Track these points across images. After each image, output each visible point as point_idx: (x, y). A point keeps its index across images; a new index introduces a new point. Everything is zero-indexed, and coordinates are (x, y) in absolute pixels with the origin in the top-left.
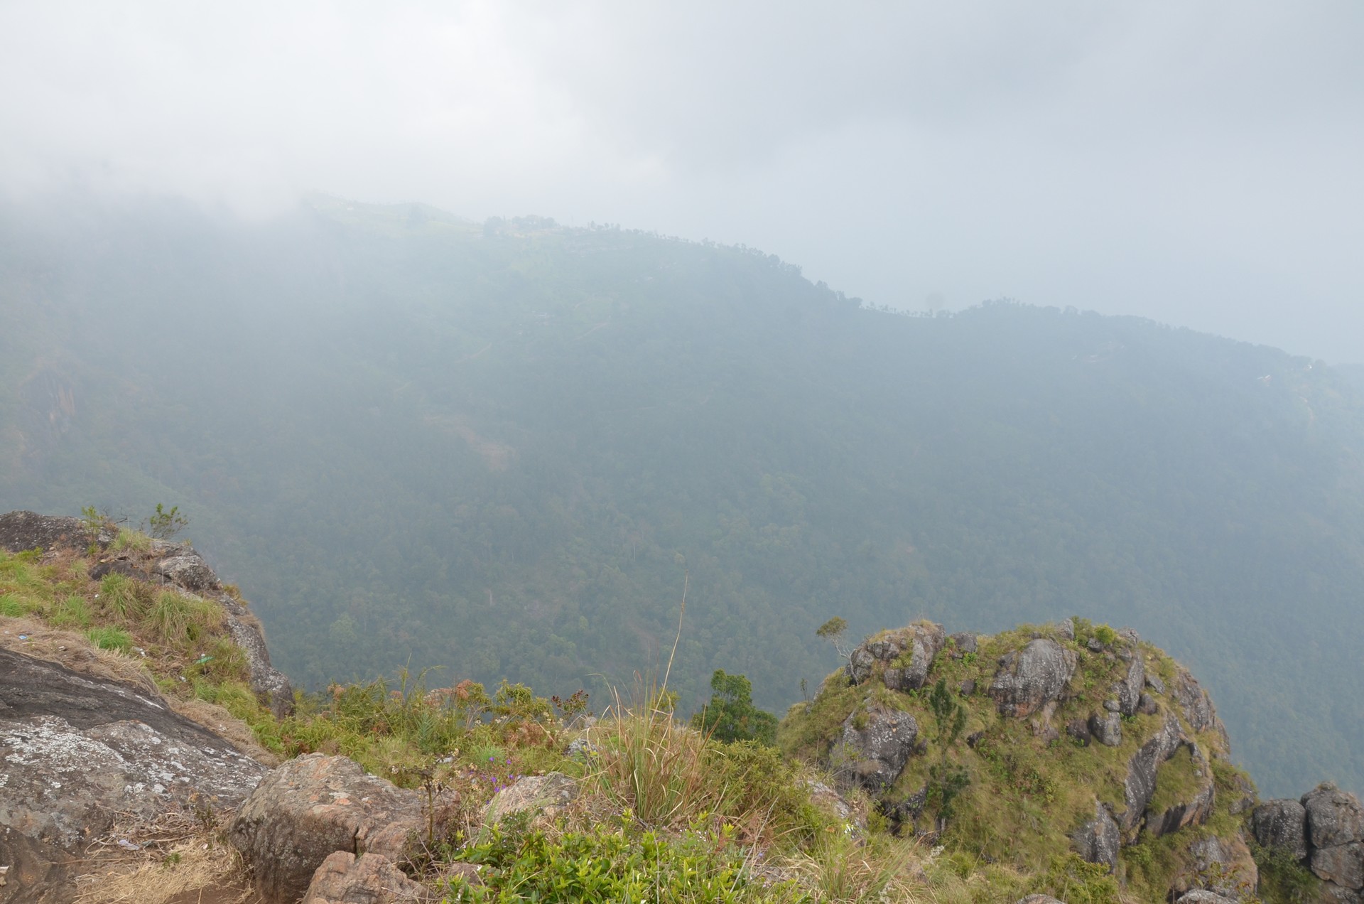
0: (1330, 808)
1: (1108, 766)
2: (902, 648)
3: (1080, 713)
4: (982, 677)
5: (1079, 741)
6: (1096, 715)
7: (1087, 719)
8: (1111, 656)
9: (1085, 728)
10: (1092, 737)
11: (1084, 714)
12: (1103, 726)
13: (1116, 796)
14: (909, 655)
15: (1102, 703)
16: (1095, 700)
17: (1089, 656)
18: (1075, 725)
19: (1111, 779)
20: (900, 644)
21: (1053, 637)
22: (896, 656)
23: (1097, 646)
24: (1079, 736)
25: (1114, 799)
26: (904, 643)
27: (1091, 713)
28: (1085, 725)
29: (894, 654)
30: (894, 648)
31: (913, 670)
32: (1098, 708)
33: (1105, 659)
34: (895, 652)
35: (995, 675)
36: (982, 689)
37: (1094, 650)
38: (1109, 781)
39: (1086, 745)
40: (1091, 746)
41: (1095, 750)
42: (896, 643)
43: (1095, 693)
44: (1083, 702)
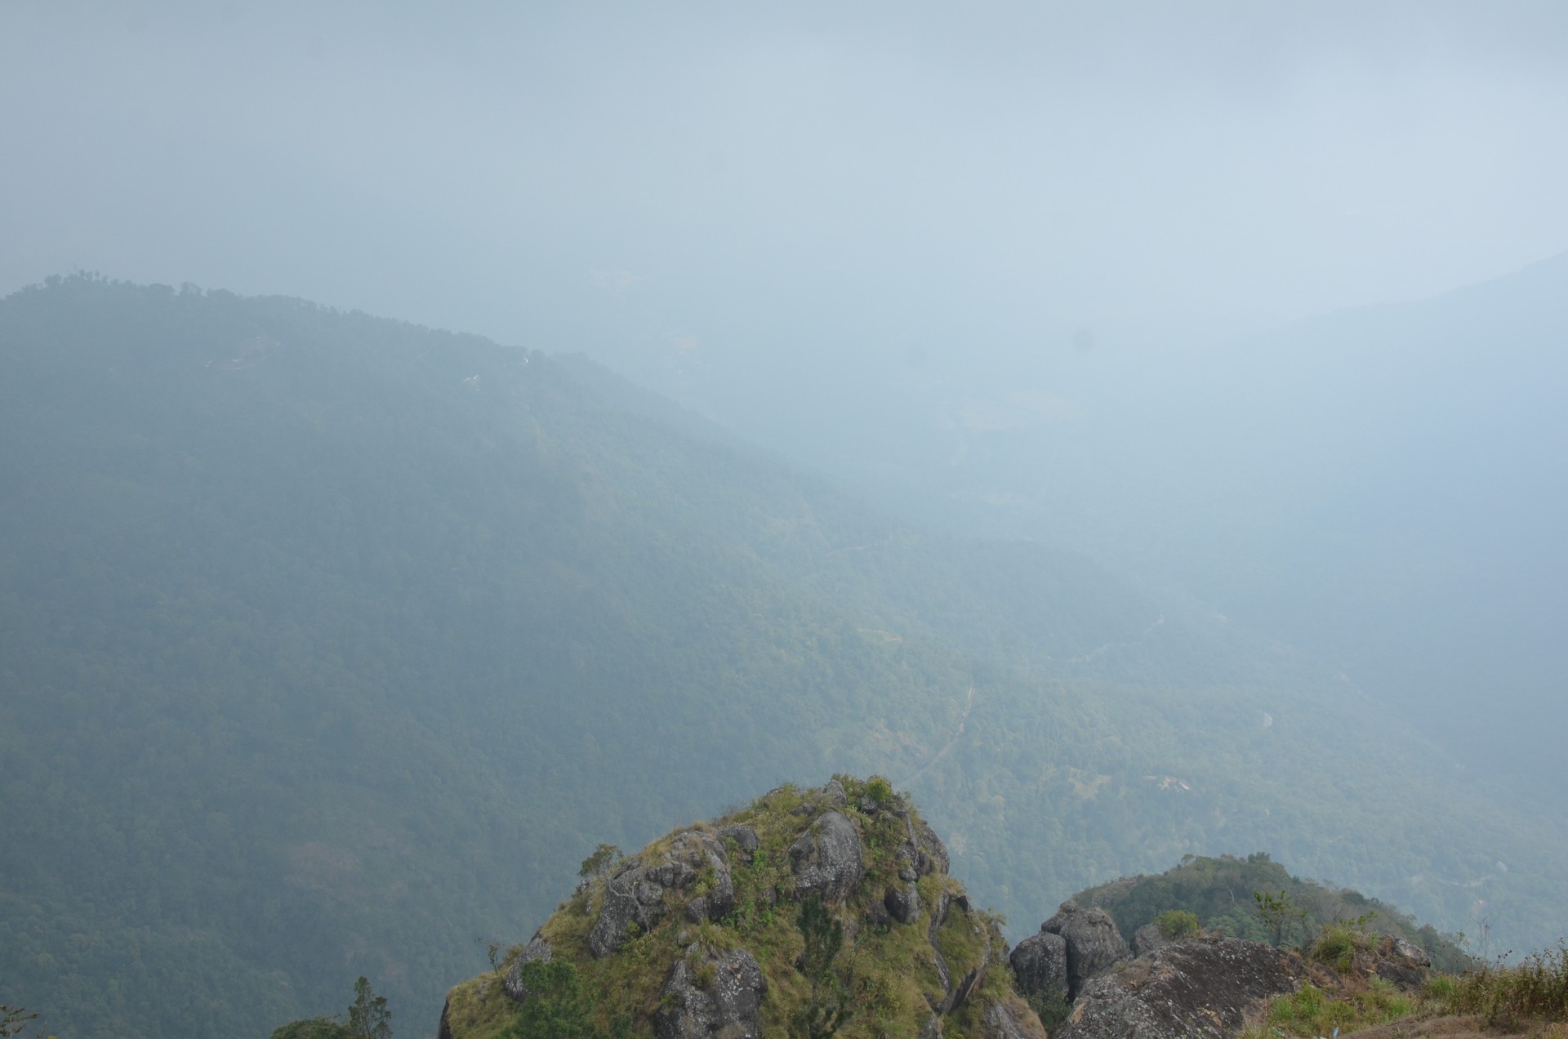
0: (1088, 931)
1: (917, 949)
2: (697, 865)
3: (875, 894)
4: (782, 878)
5: (882, 927)
6: (894, 891)
7: (883, 898)
8: (889, 815)
9: (885, 911)
10: (893, 920)
11: (879, 894)
12: (907, 902)
13: (931, 982)
14: (710, 873)
15: (897, 874)
16: (888, 873)
17: (869, 821)
18: (873, 910)
19: (922, 963)
20: (692, 861)
21: (833, 806)
22: (692, 879)
23: (873, 806)
24: (881, 923)
25: (931, 987)
26: (697, 858)
27: (887, 890)
28: (883, 906)
29: (689, 876)
30: (687, 868)
31: (721, 891)
32: (896, 882)
33: (884, 820)
34: (690, 873)
35: (795, 872)
36: (787, 895)
37: (870, 812)
38: (919, 967)
39: (889, 930)
40: (894, 931)
41: (898, 935)
42: (687, 861)
43: (886, 865)
44: (876, 879)
